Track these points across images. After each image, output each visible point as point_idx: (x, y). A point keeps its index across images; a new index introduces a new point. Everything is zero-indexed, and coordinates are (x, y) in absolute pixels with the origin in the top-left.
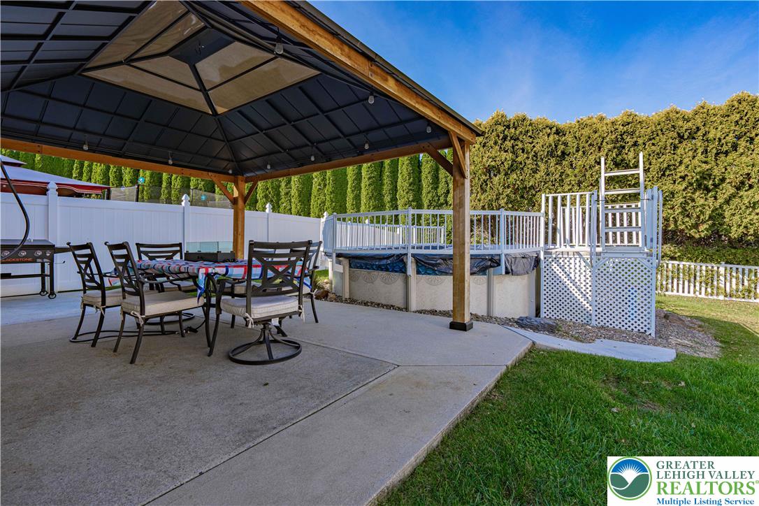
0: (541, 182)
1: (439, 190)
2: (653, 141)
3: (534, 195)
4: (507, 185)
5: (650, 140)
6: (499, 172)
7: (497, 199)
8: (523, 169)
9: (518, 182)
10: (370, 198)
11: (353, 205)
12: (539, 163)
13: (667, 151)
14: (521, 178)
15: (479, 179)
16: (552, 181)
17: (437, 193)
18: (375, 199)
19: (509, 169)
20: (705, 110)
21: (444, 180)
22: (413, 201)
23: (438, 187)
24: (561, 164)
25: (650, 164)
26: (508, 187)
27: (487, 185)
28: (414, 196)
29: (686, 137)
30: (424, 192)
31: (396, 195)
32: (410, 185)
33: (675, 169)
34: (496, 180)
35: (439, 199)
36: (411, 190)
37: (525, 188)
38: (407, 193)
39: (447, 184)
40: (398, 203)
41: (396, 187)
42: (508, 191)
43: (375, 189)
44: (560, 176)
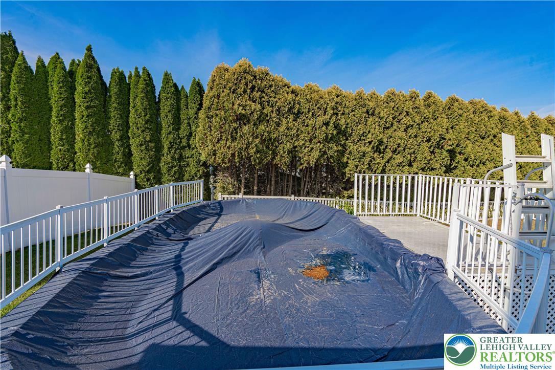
0: (283, 135)
1: (181, 131)
2: (353, 113)
3: (277, 147)
4: (256, 134)
5: (352, 111)
6: (249, 122)
7: (247, 148)
8: (268, 121)
9: (265, 133)
10: (90, 133)
11: (61, 139)
12: (281, 118)
13: (362, 122)
14: (267, 129)
15: (230, 126)
16: (291, 136)
17: (178, 134)
18: (98, 135)
19: (257, 119)
21: (186, 121)
22: (150, 141)
23: (179, 129)
24: (296, 121)
25: (352, 130)
26: (257, 137)
27: (237, 133)
28: (152, 135)
29: (370, 113)
30: (164, 132)
31: (127, 132)
32: (146, 123)
33: (366, 136)
34: (246, 128)
35: (181, 142)
36: (148, 128)
37: (270, 139)
38: (143, 131)
39: (190, 126)
40: (131, 141)
41: (127, 122)
42: (257, 141)
43: (97, 122)
44: (297, 131)
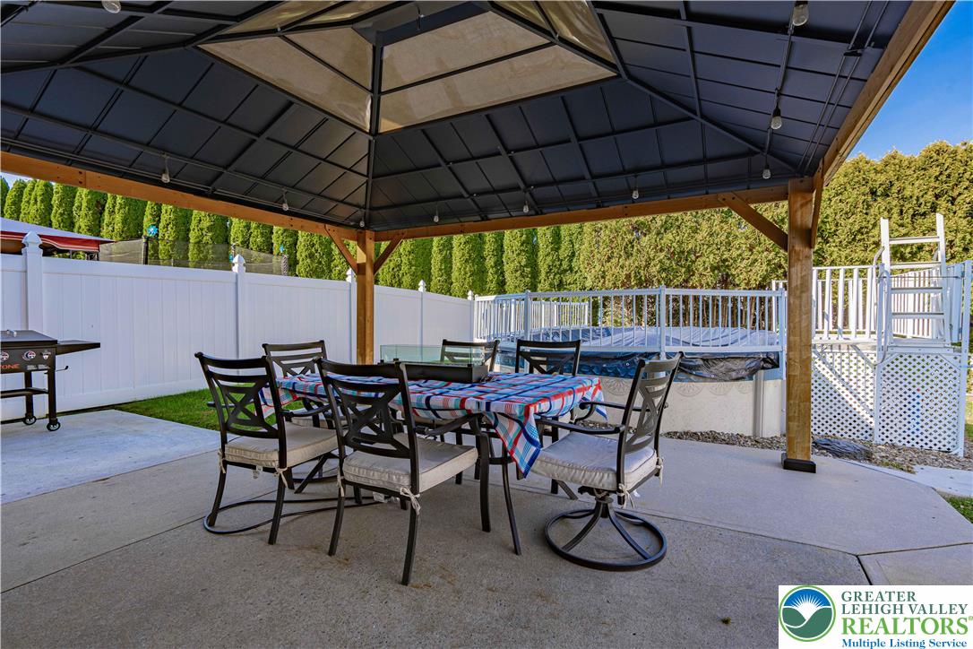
0: (703, 244)
1: (561, 251)
2: (840, 197)
3: (693, 262)
4: (660, 247)
5: (837, 195)
6: (649, 230)
7: (647, 266)
8: (679, 227)
9: (674, 244)
10: (467, 261)
11: (440, 270)
12: (700, 220)
13: (859, 210)
14: (677, 238)
15: (623, 239)
16: (717, 244)
17: (558, 255)
18: (473, 261)
19: (662, 226)
20: (897, 161)
21: (567, 238)
22: (526, 266)
23: (559, 248)
24: (727, 222)
25: (837, 225)
26: (661, 250)
27: (633, 247)
28: (528, 259)
29: (879, 194)
30: (541, 254)
31: (502, 257)
32: (522, 245)
33: (867, 233)
34: (645, 240)
35: (561, 265)
36: (524, 251)
37: (683, 252)
38: (518, 254)
39: (572, 243)
40: (505, 268)
41: (502, 246)
42: (662, 255)
43: (473, 249)
44: (727, 237)
